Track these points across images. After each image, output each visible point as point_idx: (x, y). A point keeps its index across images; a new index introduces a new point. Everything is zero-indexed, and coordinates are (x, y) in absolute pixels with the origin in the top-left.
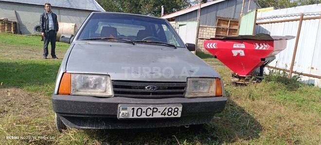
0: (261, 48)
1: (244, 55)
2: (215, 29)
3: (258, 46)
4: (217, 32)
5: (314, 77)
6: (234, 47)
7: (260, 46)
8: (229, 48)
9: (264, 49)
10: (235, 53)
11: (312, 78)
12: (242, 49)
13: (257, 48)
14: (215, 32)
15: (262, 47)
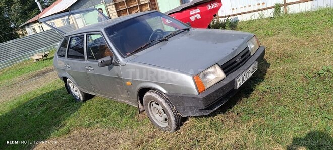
0: (212, 7)
1: (200, 17)
2: (113, 6)
3: (210, 7)
4: (116, 8)
5: (237, 15)
6: (191, 14)
7: (211, 6)
8: (187, 16)
9: (215, 6)
10: (192, 18)
11: (235, 16)
12: (198, 13)
13: (209, 8)
14: (114, 8)
15: (213, 5)
